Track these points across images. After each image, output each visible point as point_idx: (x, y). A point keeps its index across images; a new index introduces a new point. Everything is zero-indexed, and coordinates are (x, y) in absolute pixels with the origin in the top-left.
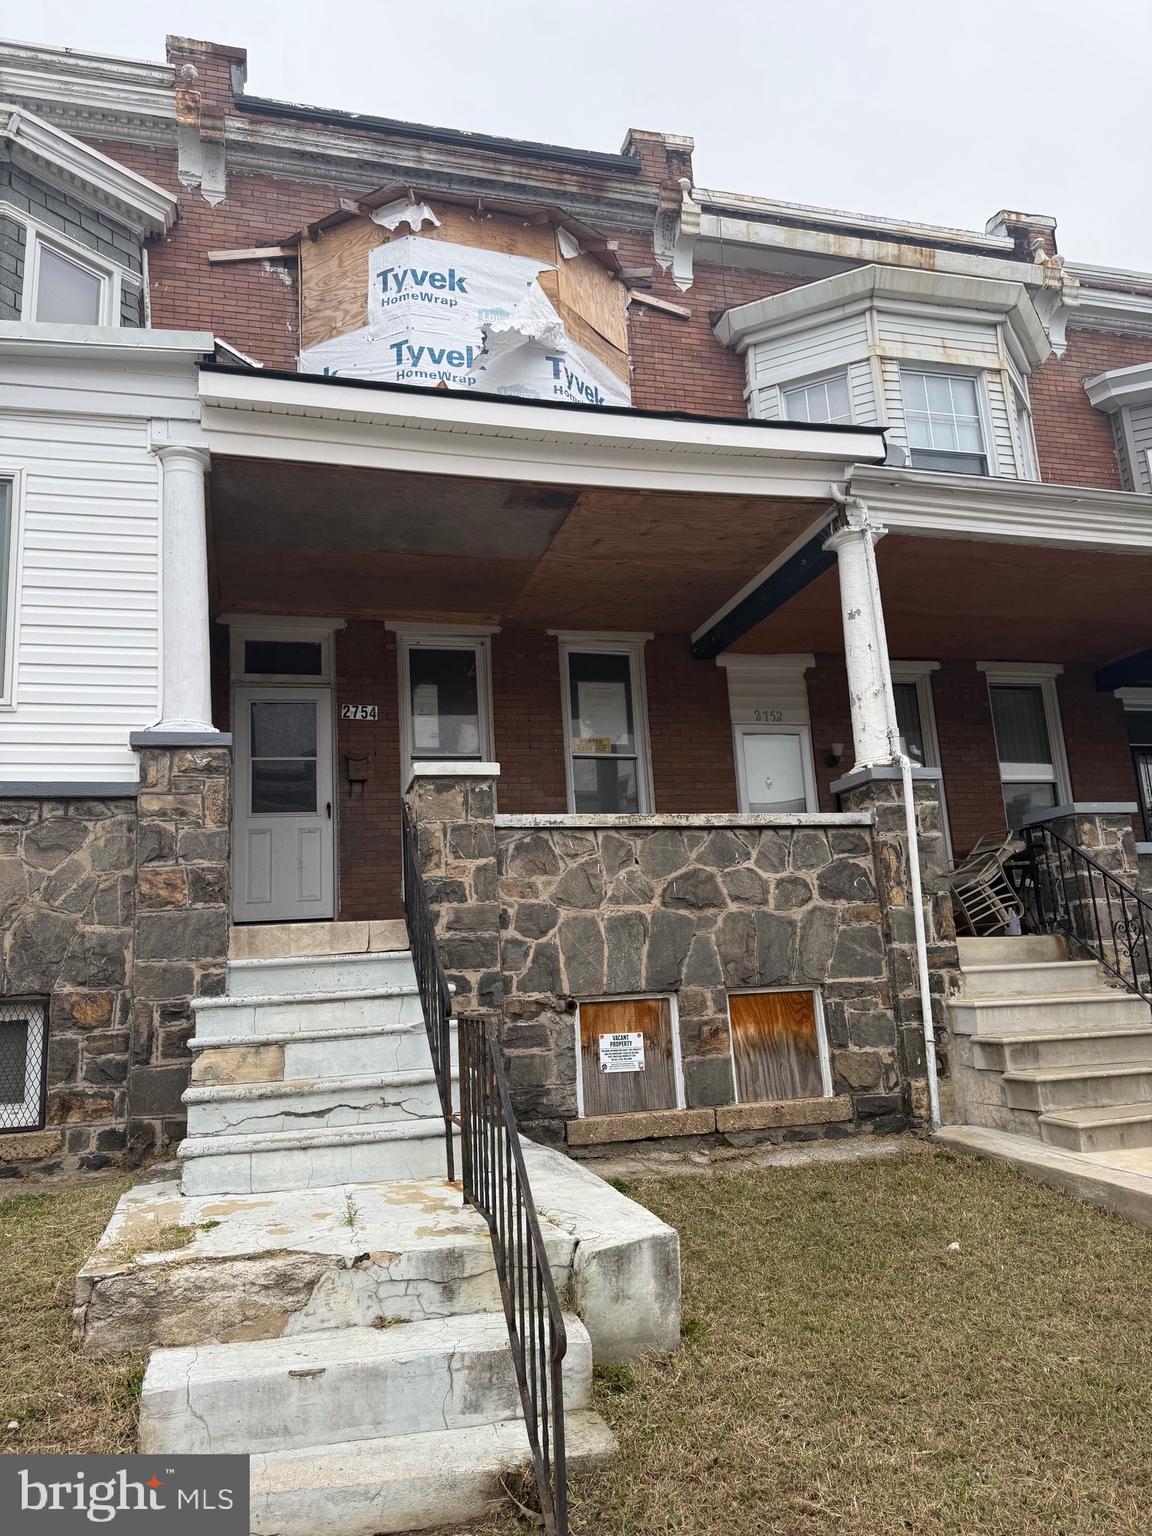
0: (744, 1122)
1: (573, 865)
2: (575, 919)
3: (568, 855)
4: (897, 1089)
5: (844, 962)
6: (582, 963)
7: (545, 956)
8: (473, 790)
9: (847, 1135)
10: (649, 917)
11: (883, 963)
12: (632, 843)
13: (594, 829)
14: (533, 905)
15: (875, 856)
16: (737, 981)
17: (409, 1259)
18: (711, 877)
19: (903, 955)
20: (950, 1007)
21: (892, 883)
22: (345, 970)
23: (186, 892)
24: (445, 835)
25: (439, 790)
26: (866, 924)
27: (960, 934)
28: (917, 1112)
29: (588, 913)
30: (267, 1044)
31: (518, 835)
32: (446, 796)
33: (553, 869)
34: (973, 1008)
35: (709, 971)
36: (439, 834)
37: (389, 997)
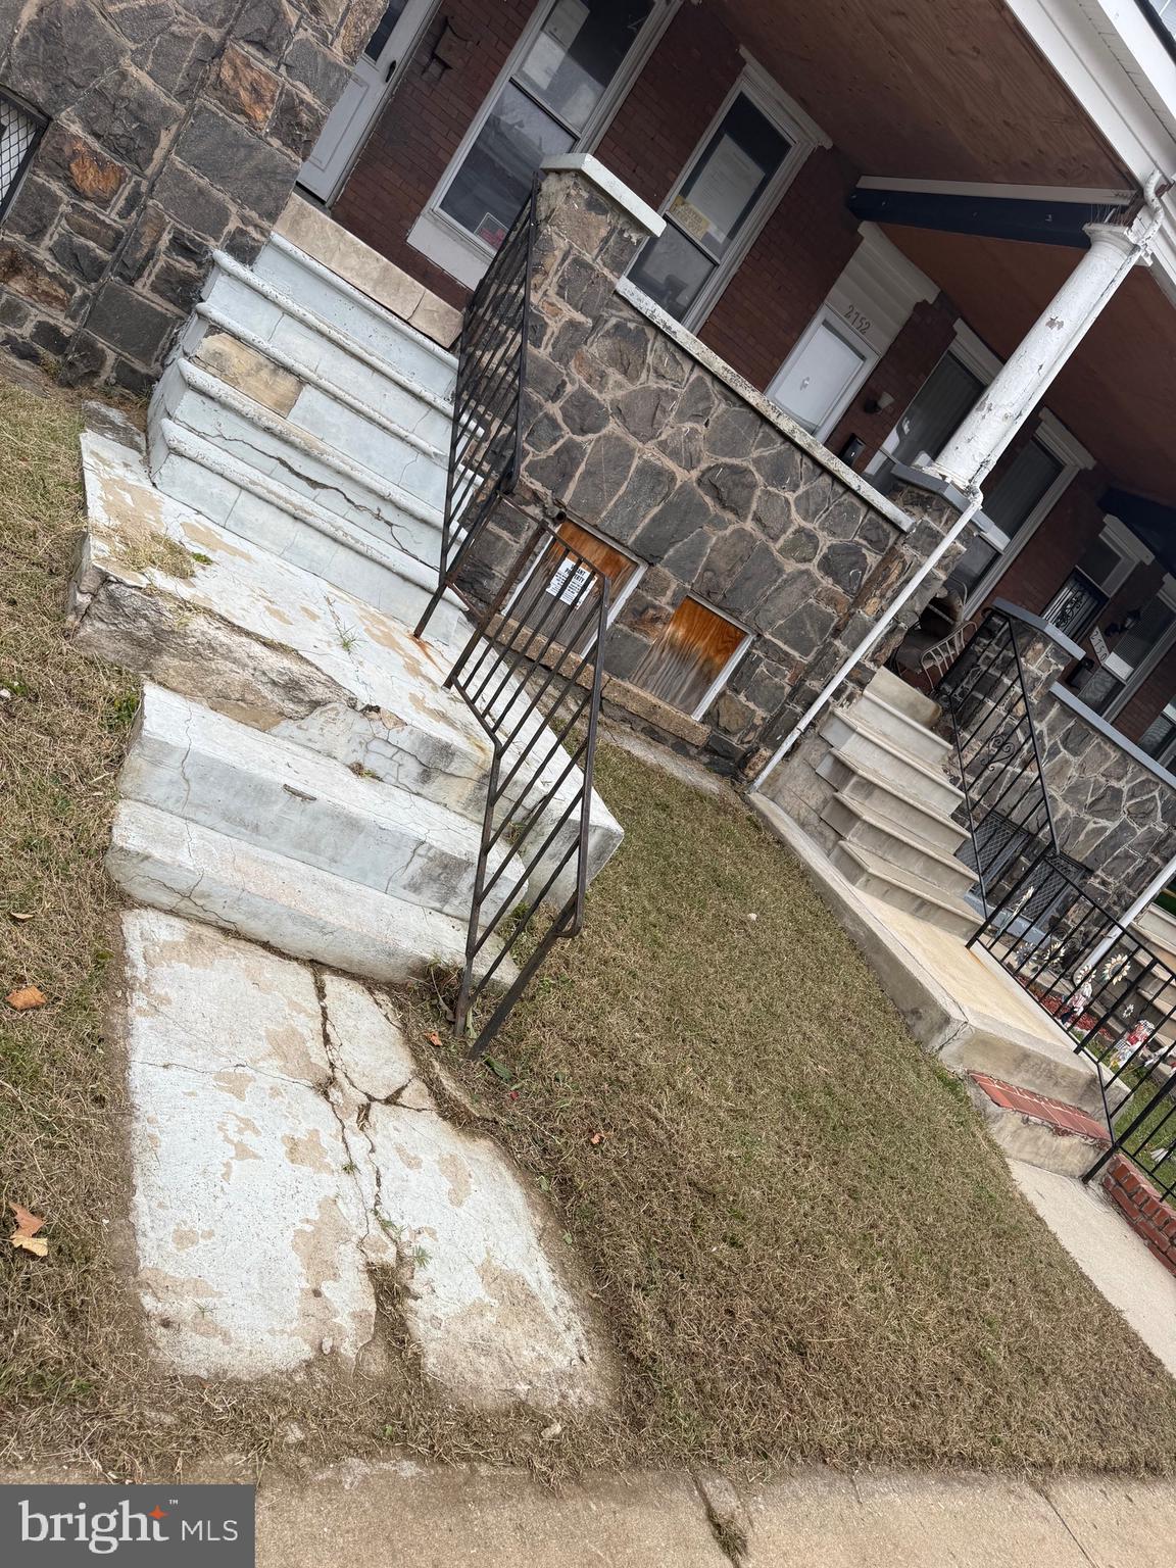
0: (624, 700)
1: (653, 384)
2: (618, 439)
3: (656, 371)
4: (746, 746)
5: (790, 629)
6: (594, 485)
7: (570, 453)
8: (622, 231)
9: (687, 755)
10: (679, 483)
11: (816, 649)
12: (716, 402)
13: (696, 362)
14: (592, 397)
15: (883, 560)
16: (703, 590)
17: (411, 733)
18: (753, 486)
19: (836, 654)
20: (833, 714)
21: (878, 592)
22: (383, 330)
23: (269, 114)
24: (563, 260)
25: (591, 205)
26: (830, 610)
27: (887, 665)
28: (747, 771)
29: (633, 442)
30: (288, 370)
31: (627, 313)
32: (592, 216)
33: (634, 374)
34: (854, 731)
35: (689, 566)
36: (559, 254)
37: (419, 398)
